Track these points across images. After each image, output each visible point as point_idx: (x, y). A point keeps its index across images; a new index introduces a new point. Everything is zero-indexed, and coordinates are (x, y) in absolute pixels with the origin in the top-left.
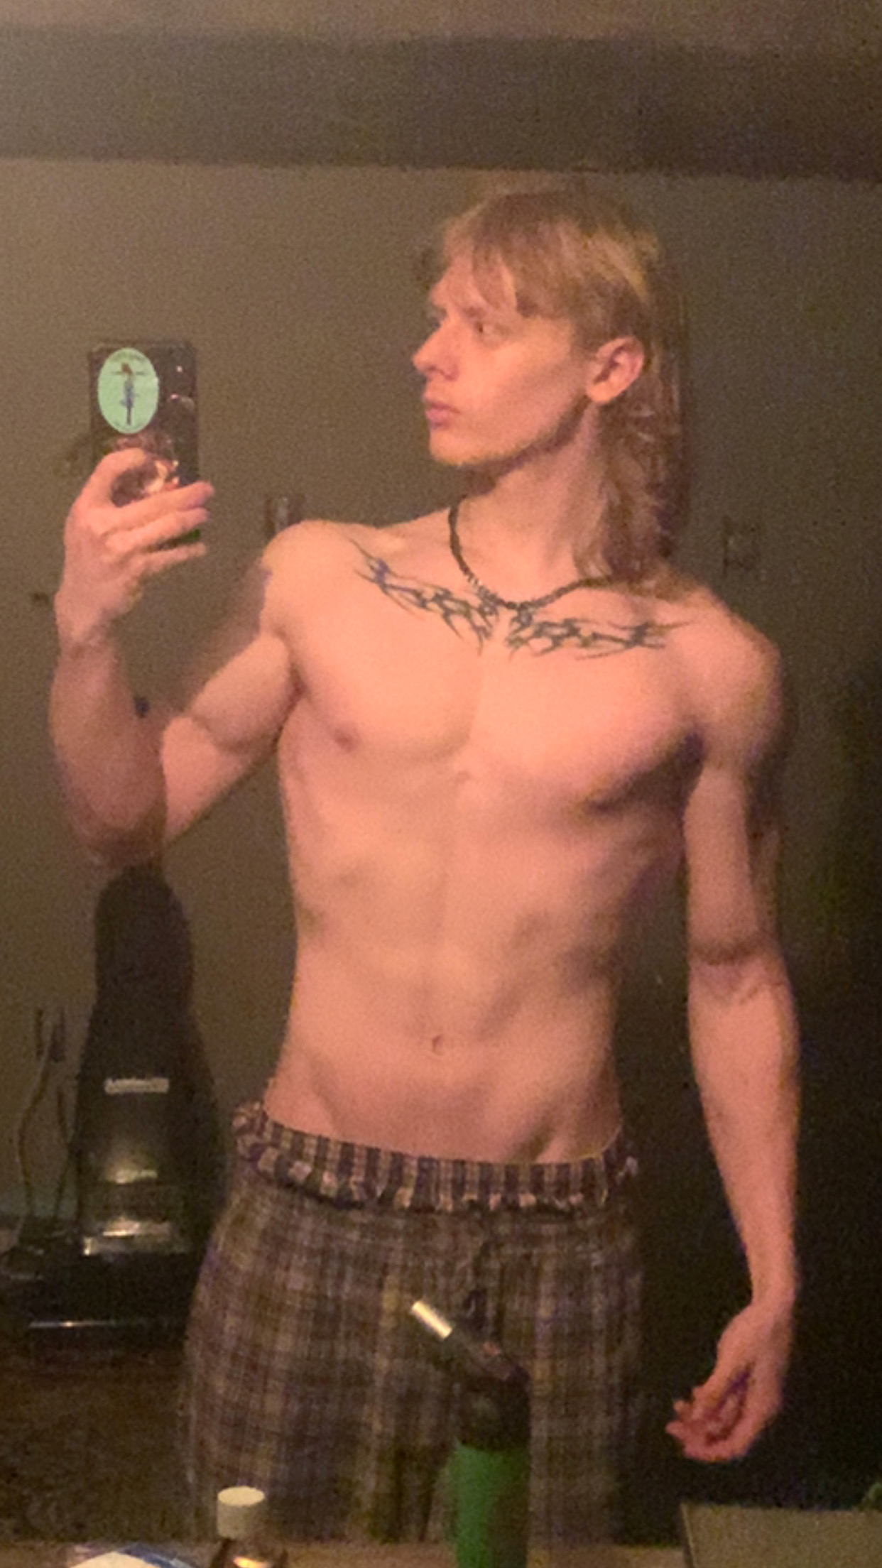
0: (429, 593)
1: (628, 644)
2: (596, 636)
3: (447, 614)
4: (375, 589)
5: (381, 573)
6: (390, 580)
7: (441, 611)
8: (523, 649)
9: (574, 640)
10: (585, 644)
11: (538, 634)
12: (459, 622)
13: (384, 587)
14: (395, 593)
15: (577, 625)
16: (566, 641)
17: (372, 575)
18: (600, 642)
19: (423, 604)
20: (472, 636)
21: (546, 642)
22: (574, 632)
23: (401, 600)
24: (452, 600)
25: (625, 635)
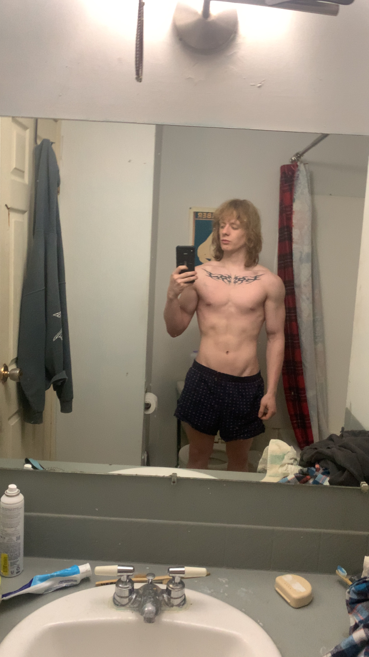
0: (219, 276)
1: (254, 280)
2: (249, 279)
3: (223, 279)
4: (210, 277)
5: (210, 275)
6: (212, 275)
7: (222, 279)
8: (237, 284)
9: (245, 281)
10: (247, 281)
11: (239, 280)
12: (225, 280)
13: (211, 277)
14: (214, 278)
15: (245, 278)
16: (243, 281)
17: (209, 275)
18: (249, 280)
19: (218, 278)
20: (227, 282)
21: (240, 282)
22: (245, 279)
23: (215, 279)
24: (223, 277)
25: (253, 278)
